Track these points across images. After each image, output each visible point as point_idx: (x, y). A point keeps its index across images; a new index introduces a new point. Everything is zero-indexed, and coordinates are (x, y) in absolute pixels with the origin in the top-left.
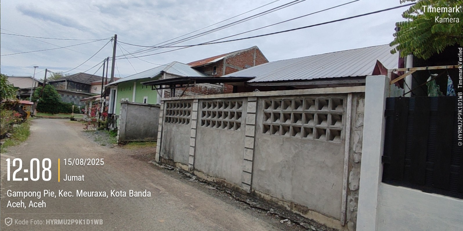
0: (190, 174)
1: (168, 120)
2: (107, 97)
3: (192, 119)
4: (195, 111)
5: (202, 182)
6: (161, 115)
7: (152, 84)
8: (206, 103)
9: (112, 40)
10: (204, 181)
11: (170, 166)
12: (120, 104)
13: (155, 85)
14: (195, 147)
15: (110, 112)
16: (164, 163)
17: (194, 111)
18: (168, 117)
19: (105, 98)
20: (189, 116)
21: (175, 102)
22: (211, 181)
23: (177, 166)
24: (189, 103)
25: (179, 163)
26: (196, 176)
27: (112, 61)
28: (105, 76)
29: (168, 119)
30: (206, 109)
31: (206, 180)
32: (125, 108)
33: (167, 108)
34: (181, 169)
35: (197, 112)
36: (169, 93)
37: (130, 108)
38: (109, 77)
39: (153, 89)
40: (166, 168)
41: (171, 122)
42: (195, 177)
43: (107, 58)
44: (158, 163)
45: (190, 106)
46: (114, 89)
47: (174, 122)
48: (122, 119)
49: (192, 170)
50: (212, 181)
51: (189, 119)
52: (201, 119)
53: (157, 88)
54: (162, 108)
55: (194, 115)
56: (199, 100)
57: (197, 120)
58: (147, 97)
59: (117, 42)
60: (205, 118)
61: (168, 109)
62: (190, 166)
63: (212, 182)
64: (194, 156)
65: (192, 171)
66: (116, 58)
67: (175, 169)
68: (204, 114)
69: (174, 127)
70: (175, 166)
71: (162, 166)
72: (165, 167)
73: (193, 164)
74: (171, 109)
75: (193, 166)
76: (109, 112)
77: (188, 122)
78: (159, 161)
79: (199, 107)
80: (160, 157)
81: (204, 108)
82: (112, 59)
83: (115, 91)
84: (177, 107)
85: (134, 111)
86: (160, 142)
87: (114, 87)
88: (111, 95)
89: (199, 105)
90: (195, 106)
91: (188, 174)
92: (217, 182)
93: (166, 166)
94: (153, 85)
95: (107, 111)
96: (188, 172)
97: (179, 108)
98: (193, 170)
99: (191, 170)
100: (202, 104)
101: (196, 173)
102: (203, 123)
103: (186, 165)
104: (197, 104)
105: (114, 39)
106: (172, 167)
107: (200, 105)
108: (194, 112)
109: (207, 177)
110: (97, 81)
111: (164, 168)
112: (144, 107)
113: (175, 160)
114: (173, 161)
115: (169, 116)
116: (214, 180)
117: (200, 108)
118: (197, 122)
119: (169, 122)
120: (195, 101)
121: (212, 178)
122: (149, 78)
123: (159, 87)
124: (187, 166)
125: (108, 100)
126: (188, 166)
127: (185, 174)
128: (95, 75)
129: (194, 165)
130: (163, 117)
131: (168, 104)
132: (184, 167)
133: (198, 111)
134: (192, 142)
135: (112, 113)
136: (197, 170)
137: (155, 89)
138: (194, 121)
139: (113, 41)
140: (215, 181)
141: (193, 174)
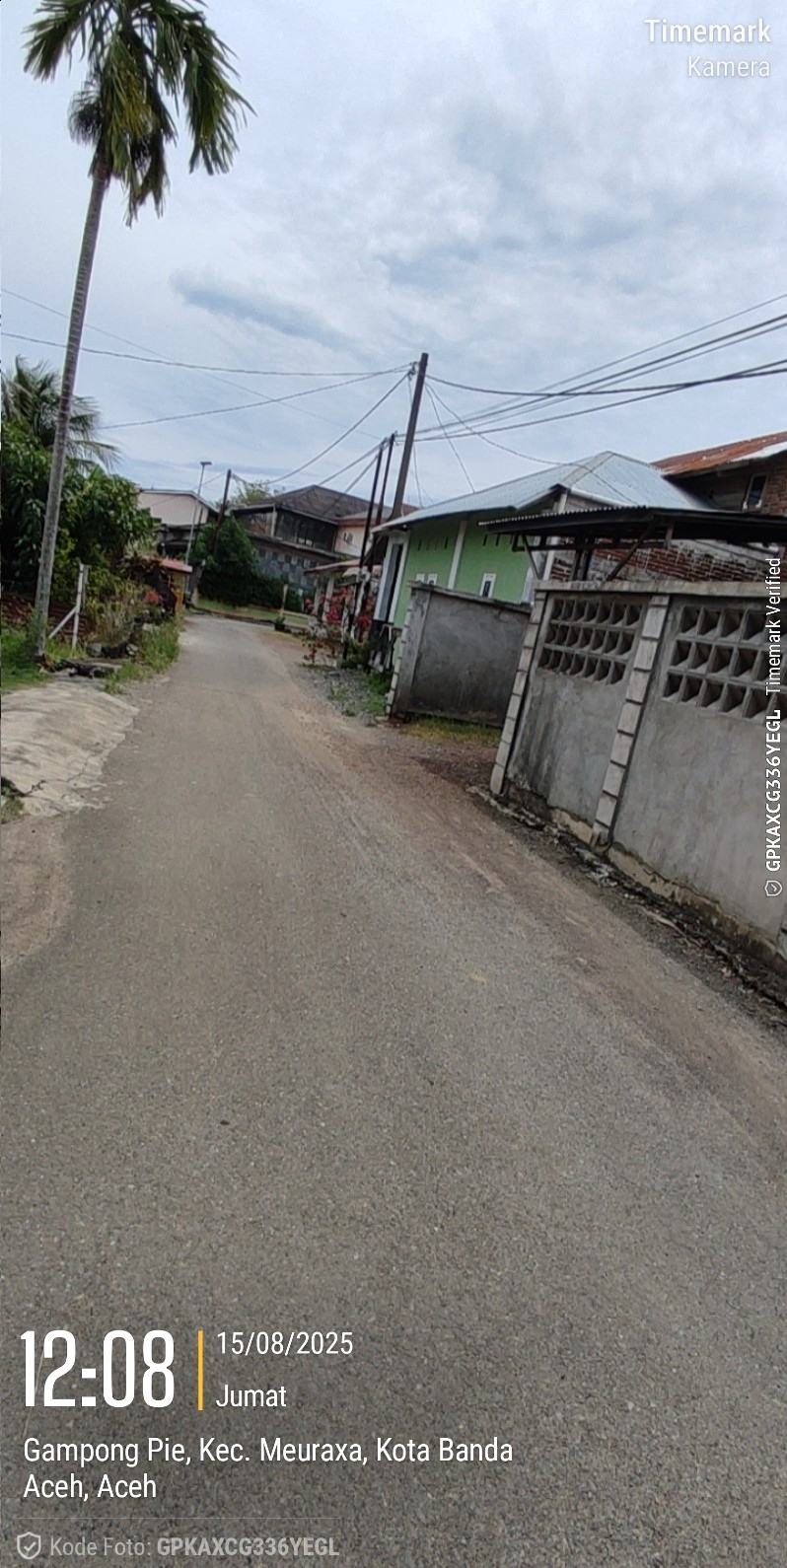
0: (596, 854)
1: (549, 661)
2: (376, 568)
3: (635, 666)
4: (652, 639)
5: (631, 891)
6: (529, 639)
7: (515, 529)
8: (698, 612)
9: (411, 373)
10: (639, 890)
11: (532, 816)
12: (410, 590)
13: (525, 534)
14: (627, 768)
15: (380, 616)
16: (515, 802)
17: (646, 639)
18: (550, 651)
19: (370, 570)
20: (626, 656)
21: (584, 598)
22: (663, 897)
23: (555, 821)
24: (634, 606)
25: (563, 810)
26: (613, 865)
27: (402, 448)
28: (377, 500)
29: (552, 656)
30: (692, 636)
31: (648, 889)
32: (422, 607)
33: (554, 616)
34: (567, 833)
35: (655, 644)
36: (570, 566)
37: (438, 607)
38: (389, 503)
39: (515, 549)
40: (518, 820)
41: (558, 669)
42: (611, 869)
43: (389, 436)
44: (497, 798)
45: (634, 617)
46: (400, 541)
47: (568, 672)
48: (409, 639)
49: (602, 842)
50: (667, 895)
51: (624, 667)
52: (666, 667)
53: (530, 544)
54: (536, 616)
55: (643, 654)
56: (673, 597)
57: (652, 674)
58: (494, 575)
59: (426, 379)
60: (682, 668)
61: (554, 622)
62: (597, 829)
63: (666, 900)
64: (619, 800)
65: (602, 846)
66: (416, 437)
67: (546, 829)
68: (682, 652)
69: (565, 688)
70: (550, 820)
71: (506, 811)
72: (516, 815)
73: (609, 824)
74: (567, 623)
75: (607, 831)
76: (376, 617)
77: (619, 672)
78: (501, 792)
79: (669, 624)
80: (505, 779)
81: (685, 630)
82: (404, 438)
83: (401, 547)
84: (589, 619)
85: (448, 619)
86: (512, 730)
87: (397, 536)
88: (387, 561)
89: (670, 617)
90: (653, 622)
91: (588, 856)
92: (686, 904)
93: (521, 813)
94: (516, 534)
95: (373, 610)
96: (587, 847)
97: (593, 622)
98: (606, 844)
99: (598, 843)
100: (679, 616)
101: (614, 855)
102: (673, 684)
103: (585, 821)
104: (663, 612)
105: (417, 368)
106: (538, 820)
107: (675, 617)
108: (648, 643)
109: (651, 877)
110: (355, 513)
111: (513, 817)
112: (478, 607)
113: (553, 800)
114: (546, 800)
115: (553, 647)
116: (673, 896)
117: (672, 628)
118: (651, 679)
119: (553, 667)
120: (656, 600)
121: (668, 885)
122: (511, 509)
123: (537, 541)
124: (588, 828)
125: (378, 577)
126: (591, 826)
127: (578, 853)
128: (350, 493)
129: (612, 828)
130: (534, 649)
131: (558, 605)
132: (578, 828)
133: (660, 640)
134: (620, 750)
135: (383, 619)
136: (620, 848)
137: (522, 549)
138: (641, 675)
139: (415, 378)
140: (679, 900)
141: (605, 859)
